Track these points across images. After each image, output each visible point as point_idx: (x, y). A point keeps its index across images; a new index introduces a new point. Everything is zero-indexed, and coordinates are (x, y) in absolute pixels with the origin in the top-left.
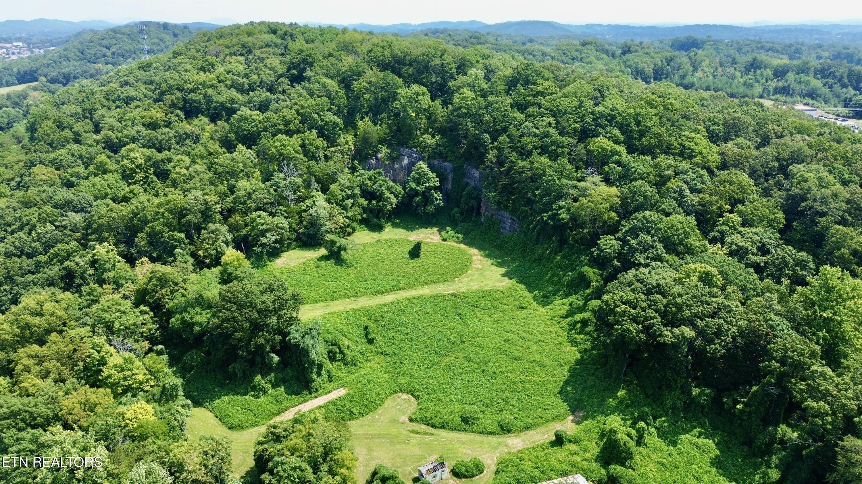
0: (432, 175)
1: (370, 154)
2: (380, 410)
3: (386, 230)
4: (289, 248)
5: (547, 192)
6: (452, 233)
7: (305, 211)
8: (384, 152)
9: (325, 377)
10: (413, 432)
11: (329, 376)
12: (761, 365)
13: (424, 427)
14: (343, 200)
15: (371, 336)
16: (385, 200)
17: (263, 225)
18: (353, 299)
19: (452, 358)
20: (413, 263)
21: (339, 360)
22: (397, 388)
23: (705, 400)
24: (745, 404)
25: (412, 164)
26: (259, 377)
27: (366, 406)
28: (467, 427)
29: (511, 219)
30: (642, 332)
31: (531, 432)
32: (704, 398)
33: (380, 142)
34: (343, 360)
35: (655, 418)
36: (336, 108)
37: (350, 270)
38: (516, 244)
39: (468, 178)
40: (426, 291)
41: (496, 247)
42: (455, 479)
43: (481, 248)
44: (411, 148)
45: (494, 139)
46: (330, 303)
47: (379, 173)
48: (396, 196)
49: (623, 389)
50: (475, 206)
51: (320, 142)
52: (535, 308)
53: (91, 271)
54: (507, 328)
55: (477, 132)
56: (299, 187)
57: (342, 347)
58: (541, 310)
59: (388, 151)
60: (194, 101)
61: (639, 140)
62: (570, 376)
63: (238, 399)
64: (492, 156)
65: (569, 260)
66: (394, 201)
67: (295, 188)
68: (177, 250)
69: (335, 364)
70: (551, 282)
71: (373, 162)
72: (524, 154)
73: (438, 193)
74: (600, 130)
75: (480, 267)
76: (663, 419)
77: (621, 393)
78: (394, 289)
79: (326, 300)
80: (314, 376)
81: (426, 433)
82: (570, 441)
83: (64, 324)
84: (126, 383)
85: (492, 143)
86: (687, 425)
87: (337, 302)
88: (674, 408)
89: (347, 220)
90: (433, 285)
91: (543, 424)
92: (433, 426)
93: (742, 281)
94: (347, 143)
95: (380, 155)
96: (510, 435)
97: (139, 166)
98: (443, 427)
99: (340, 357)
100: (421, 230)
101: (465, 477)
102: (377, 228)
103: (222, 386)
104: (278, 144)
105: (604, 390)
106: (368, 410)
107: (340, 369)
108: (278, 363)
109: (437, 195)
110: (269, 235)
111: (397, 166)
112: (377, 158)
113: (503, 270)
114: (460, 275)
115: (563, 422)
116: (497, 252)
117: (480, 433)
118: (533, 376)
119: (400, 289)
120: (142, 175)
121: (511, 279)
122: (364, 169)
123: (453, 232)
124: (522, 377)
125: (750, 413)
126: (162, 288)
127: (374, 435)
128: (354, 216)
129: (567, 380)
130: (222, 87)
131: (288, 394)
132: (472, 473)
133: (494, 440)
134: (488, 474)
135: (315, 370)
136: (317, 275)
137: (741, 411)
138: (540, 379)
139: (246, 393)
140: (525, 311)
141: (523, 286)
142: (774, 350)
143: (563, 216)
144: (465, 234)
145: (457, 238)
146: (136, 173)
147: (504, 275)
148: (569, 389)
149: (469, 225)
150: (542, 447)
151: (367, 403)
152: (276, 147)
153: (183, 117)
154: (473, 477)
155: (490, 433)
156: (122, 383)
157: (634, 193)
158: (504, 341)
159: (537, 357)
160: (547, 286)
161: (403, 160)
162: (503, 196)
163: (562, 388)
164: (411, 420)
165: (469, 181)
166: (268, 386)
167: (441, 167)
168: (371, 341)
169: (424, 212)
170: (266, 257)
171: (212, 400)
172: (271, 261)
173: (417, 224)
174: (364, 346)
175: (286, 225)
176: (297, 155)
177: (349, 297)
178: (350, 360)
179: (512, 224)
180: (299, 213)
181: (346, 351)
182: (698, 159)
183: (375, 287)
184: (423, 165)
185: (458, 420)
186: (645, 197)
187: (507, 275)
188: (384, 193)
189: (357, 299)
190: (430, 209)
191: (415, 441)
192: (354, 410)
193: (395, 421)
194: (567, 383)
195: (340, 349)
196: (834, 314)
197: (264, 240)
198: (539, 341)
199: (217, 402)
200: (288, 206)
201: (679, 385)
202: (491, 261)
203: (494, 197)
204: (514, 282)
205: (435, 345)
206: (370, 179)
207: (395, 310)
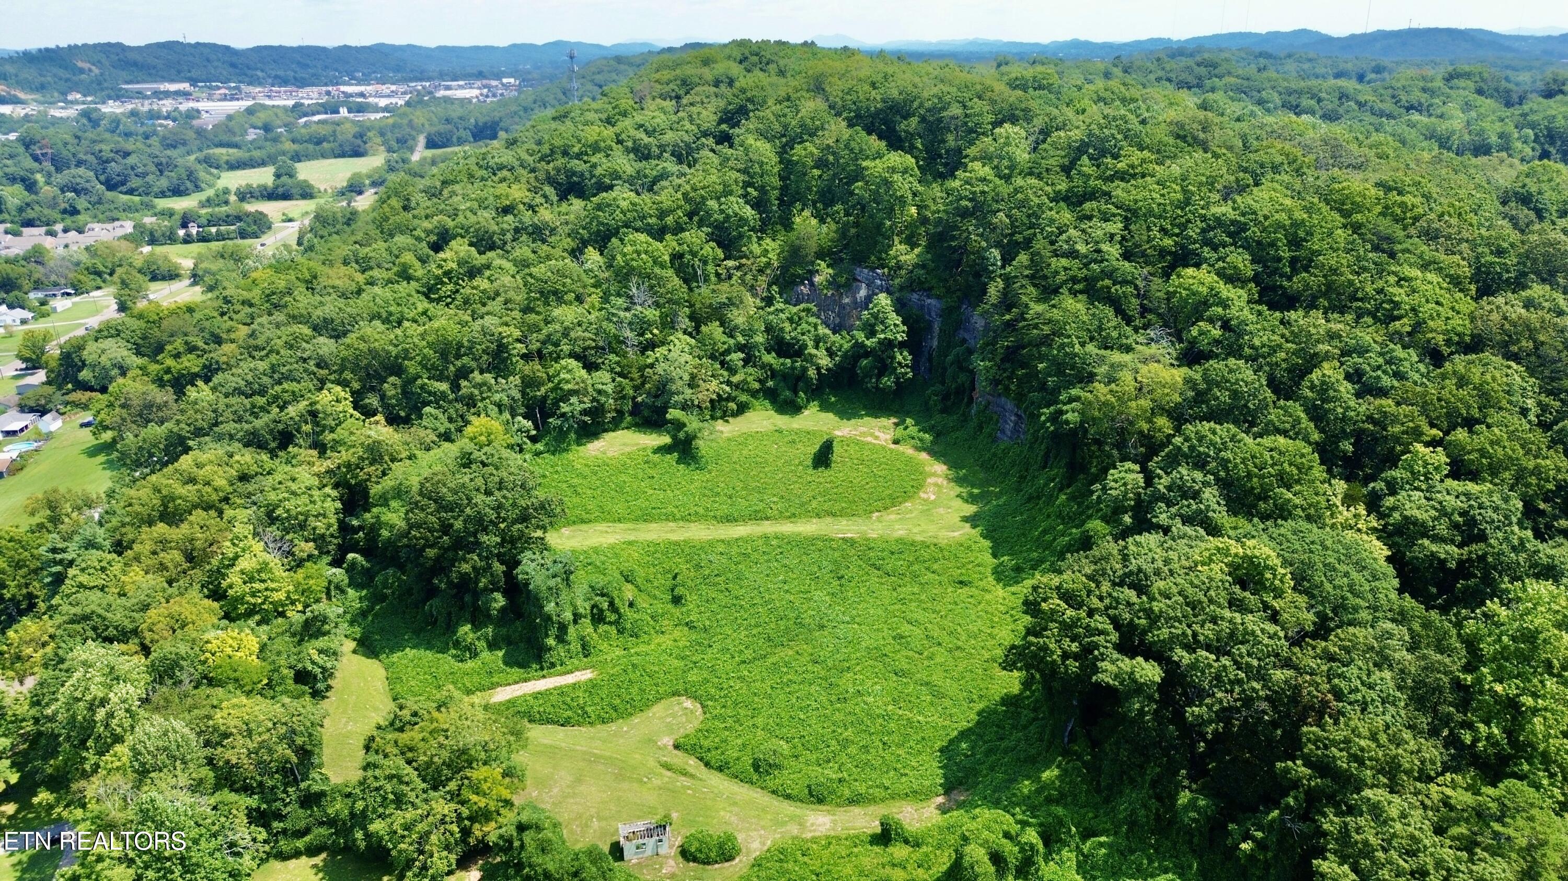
0: (894, 319)
1: (799, 276)
2: (636, 720)
3: (806, 412)
4: (616, 425)
5: (1059, 367)
6: (913, 430)
7: (652, 366)
8: (824, 273)
9: (575, 646)
10: (667, 767)
11: (584, 647)
12: (1279, 765)
13: (692, 763)
14: (728, 352)
15: (679, 591)
16: (806, 360)
17: (568, 382)
18: (681, 523)
19: (791, 653)
20: (813, 475)
21: (610, 623)
22: (681, 687)
23: (1194, 820)
24: (1260, 844)
25: (869, 299)
26: (467, 628)
27: (615, 709)
28: (755, 777)
29: (1017, 415)
30: (1076, 657)
31: (856, 810)
32: (1193, 815)
33: (821, 255)
34: (616, 623)
35: (1086, 835)
36: (755, 193)
37: (697, 475)
38: (1013, 464)
39: (967, 330)
40: (807, 528)
41: (982, 466)
42: (681, 859)
43: (953, 464)
44: (873, 269)
45: (1007, 259)
46: (643, 526)
47: (808, 310)
48: (831, 353)
49: (1058, 767)
50: (967, 385)
51: (711, 250)
52: (989, 587)
53: (306, 428)
54: (909, 615)
55: (984, 244)
56: (650, 324)
57: (617, 601)
58: (1000, 591)
59: (830, 271)
60: (574, 173)
61: (1290, 279)
62: (978, 723)
63: (428, 655)
64: (994, 290)
65: (1079, 505)
66: (825, 361)
67: (642, 326)
68: (427, 409)
69: (602, 628)
70: (1040, 544)
71: (805, 290)
72: (1049, 292)
73: (905, 353)
74: (1206, 252)
75: (933, 497)
76: (1103, 839)
77: (1049, 775)
78: (758, 516)
79: (636, 520)
80: (551, 642)
81: (685, 773)
82: (906, 842)
83: (226, 500)
84: (253, 600)
85: (1003, 267)
86: (1151, 862)
87: (653, 526)
88: (1133, 824)
89: (728, 389)
90: (829, 520)
91: (882, 800)
92: (707, 764)
93: (1341, 587)
94: (765, 252)
95: (817, 279)
96: (821, 807)
97: (447, 273)
98: (720, 769)
99: (613, 617)
100: (866, 419)
101: (695, 860)
102: (790, 407)
103: (417, 632)
104: (628, 249)
105: (1025, 761)
106: (614, 715)
107: (608, 639)
108: (503, 610)
109: (903, 357)
110: (574, 400)
111: (846, 300)
112: (812, 284)
113: (970, 509)
114: (886, 508)
115: (920, 805)
116: (981, 476)
117: (773, 792)
118: (911, 710)
119: (767, 519)
120: (450, 287)
121: (974, 527)
122: (787, 302)
123: (916, 428)
124: (890, 707)
125: (1267, 865)
126: (371, 464)
127: (601, 757)
128: (745, 381)
129: (969, 729)
130: (618, 151)
131: (506, 663)
132: (708, 857)
133: (788, 808)
134: (740, 864)
135: (553, 631)
136: (640, 476)
137: (1251, 857)
138: (921, 718)
139: (443, 651)
140: (965, 591)
141: (987, 543)
142: (1309, 740)
143: (1069, 416)
144: (938, 435)
145: (921, 440)
146: (443, 283)
147: (965, 519)
148: (964, 746)
149: (951, 420)
150: (855, 841)
151: (617, 702)
152: (625, 255)
153: (555, 199)
154: (708, 863)
155: (788, 797)
156: (248, 598)
157: (1210, 383)
158: (894, 638)
159: (937, 678)
160: (1030, 550)
161: (859, 289)
162: (1005, 370)
163: (951, 742)
164: (677, 747)
165: (967, 336)
166: (481, 645)
167: (922, 307)
168: (677, 600)
169: (877, 388)
170: (573, 436)
171: (392, 651)
172: (579, 444)
173: (865, 408)
174: (663, 605)
175: (609, 388)
176: (657, 270)
177: (675, 520)
178: (629, 626)
179: (1016, 424)
180: (641, 369)
181: (624, 609)
182: (1403, 325)
183: (725, 509)
184: (883, 300)
185: (747, 761)
186: (1235, 394)
187: (972, 520)
188: (805, 346)
189: (687, 524)
190: (888, 381)
191: (656, 782)
192: (589, 709)
193: (650, 741)
194: (964, 735)
195: (612, 604)
196: (1524, 691)
197: (565, 408)
198: (958, 648)
199: (395, 657)
200: (625, 355)
201: (1148, 778)
202: (958, 490)
203: (987, 369)
204: (976, 532)
205: (773, 626)
206: (791, 320)
207: (734, 551)
